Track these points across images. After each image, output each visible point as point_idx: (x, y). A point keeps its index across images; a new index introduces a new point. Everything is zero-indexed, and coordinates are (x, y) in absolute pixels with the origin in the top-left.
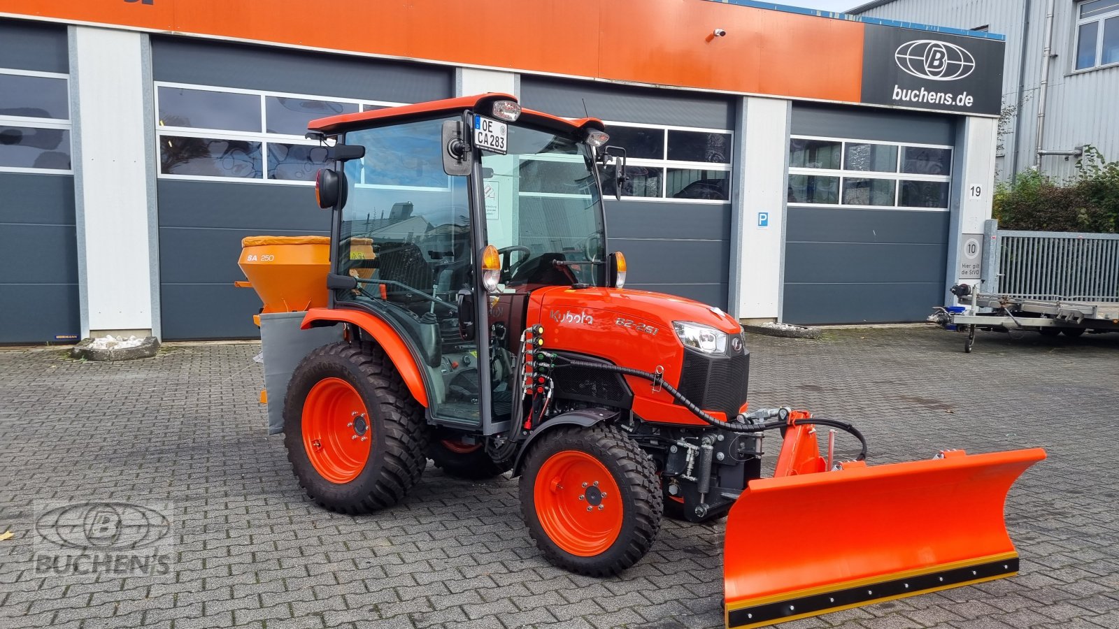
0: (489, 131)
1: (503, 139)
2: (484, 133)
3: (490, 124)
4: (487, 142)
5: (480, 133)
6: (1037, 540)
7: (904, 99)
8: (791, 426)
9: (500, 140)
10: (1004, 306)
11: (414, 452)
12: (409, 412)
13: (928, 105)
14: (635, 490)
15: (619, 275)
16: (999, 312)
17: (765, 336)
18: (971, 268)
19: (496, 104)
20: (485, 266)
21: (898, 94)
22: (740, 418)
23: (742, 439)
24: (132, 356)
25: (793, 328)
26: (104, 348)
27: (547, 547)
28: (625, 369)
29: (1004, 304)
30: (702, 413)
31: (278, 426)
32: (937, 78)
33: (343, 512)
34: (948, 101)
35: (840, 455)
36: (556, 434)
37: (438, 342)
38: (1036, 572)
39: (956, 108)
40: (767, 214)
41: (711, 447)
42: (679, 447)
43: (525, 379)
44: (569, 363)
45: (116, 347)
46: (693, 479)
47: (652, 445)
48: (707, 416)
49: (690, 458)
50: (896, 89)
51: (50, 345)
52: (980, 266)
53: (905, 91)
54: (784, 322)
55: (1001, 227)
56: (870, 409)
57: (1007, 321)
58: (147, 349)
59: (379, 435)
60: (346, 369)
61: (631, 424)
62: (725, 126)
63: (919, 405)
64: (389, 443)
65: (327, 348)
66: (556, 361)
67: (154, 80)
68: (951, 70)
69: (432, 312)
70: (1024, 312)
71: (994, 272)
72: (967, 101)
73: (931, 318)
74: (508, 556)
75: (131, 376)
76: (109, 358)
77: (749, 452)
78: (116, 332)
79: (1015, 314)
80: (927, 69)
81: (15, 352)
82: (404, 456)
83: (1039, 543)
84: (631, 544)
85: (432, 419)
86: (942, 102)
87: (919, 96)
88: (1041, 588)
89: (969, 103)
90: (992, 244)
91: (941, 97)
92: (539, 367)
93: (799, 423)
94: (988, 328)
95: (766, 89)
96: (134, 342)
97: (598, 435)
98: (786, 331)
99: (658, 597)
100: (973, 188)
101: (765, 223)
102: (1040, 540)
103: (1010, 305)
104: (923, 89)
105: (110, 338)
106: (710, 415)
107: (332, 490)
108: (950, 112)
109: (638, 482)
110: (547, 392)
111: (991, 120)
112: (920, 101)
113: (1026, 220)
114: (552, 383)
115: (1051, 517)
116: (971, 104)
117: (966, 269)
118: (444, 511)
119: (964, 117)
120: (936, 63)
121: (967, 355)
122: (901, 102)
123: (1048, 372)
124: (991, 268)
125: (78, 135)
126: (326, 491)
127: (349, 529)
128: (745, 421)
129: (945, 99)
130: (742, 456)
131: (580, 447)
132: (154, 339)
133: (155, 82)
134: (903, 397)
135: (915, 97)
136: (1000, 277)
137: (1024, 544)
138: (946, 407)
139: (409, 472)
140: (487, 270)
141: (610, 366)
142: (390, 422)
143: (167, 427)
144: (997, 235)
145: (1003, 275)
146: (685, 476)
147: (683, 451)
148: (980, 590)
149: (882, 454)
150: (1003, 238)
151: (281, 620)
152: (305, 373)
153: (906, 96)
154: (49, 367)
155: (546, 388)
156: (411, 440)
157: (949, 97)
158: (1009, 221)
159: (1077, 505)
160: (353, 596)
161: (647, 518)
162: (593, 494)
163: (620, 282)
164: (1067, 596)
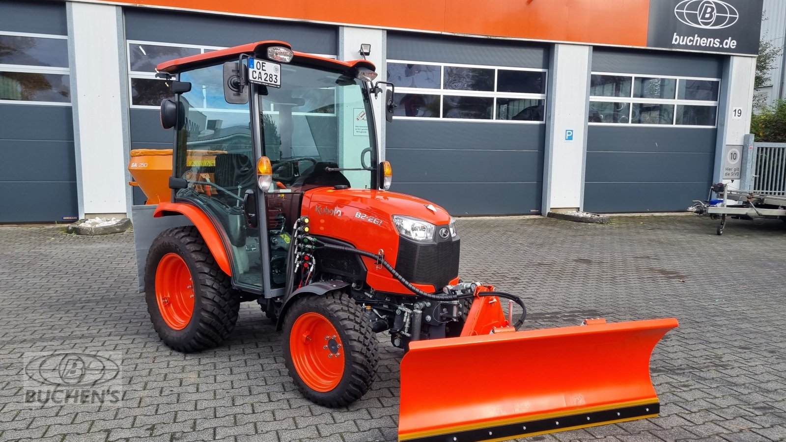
0: (263, 70)
1: (277, 76)
2: (258, 71)
3: (264, 64)
4: (261, 78)
5: (253, 71)
6: (691, 387)
7: (681, 43)
8: (476, 297)
9: (274, 77)
10: (749, 200)
11: (224, 309)
12: (221, 280)
13: (700, 47)
14: (352, 344)
15: (386, 178)
16: (746, 205)
17: (567, 221)
18: (733, 171)
19: (270, 49)
20: (260, 173)
21: (677, 39)
22: (445, 289)
23: (443, 306)
24: (107, 232)
25: (589, 215)
26: (89, 226)
27: (298, 383)
28: (362, 252)
29: (750, 198)
30: (410, 285)
31: (142, 288)
32: (708, 27)
33: (179, 350)
34: (716, 45)
35: (576, 314)
36: (302, 300)
37: (241, 228)
38: (676, 414)
39: (723, 49)
40: (572, 131)
41: (420, 312)
42: (401, 311)
43: (298, 257)
44: (323, 245)
45: (97, 226)
46: (408, 335)
47: (385, 308)
48: (414, 288)
49: (407, 320)
50: (675, 36)
51: (58, 223)
52: (740, 169)
53: (682, 37)
54: (584, 210)
55: (756, 141)
56: (621, 278)
57: (751, 211)
58: (118, 227)
59: (200, 296)
60: (178, 247)
61: (371, 292)
62: (541, 66)
63: (661, 276)
64: (204, 302)
65: (168, 232)
66: (316, 244)
67: (127, 39)
68: (719, 21)
69: (238, 206)
70: (765, 204)
71: (751, 173)
72: (732, 44)
73: (690, 209)
74: (278, 388)
75: (99, 246)
76: (91, 233)
77: (449, 316)
78: (102, 215)
79: (757, 206)
80: (700, 20)
81: (35, 228)
82: (216, 312)
83: (691, 390)
84: (350, 385)
85: (236, 285)
86: (711, 45)
87: (693, 41)
88: (672, 428)
89: (733, 46)
90: (749, 152)
91: (711, 41)
92: (305, 248)
93: (482, 294)
94: (737, 216)
95: (573, 37)
96: (113, 222)
97: (329, 301)
98: (583, 218)
99: (365, 425)
100: (735, 111)
101: (570, 138)
102: (693, 387)
103: (755, 199)
104: (696, 35)
105: (97, 219)
106: (417, 287)
107: (174, 334)
108: (718, 53)
109: (354, 338)
110: (310, 266)
111: (751, 58)
112: (694, 44)
113: (782, 134)
114: (314, 260)
115: (714, 368)
116: (734, 47)
117: (729, 172)
118: (254, 350)
119: (729, 56)
120: (707, 16)
121: (717, 237)
122: (679, 46)
123: (776, 250)
124: (748, 171)
125: (75, 78)
126: (168, 335)
127: (176, 363)
128: (449, 292)
129: (714, 43)
130: (444, 319)
131: (317, 310)
132: (126, 220)
133: (127, 40)
134: (651, 269)
135: (690, 42)
136: (756, 178)
137: (679, 390)
138: (681, 277)
139: (222, 323)
140: (261, 176)
141: (352, 249)
142: (205, 287)
143: (103, 283)
144: (754, 146)
145: (758, 176)
146: (403, 333)
147: (403, 313)
148: (621, 427)
149: (608, 314)
150: (758, 148)
151: (78, 434)
152: (155, 249)
153: (683, 42)
154: (49, 239)
155: (310, 264)
156: (222, 300)
157: (717, 41)
158: (769, 135)
159: (741, 359)
160: (142, 417)
161: (362, 365)
162: (333, 345)
163: (388, 184)
164: (689, 435)
